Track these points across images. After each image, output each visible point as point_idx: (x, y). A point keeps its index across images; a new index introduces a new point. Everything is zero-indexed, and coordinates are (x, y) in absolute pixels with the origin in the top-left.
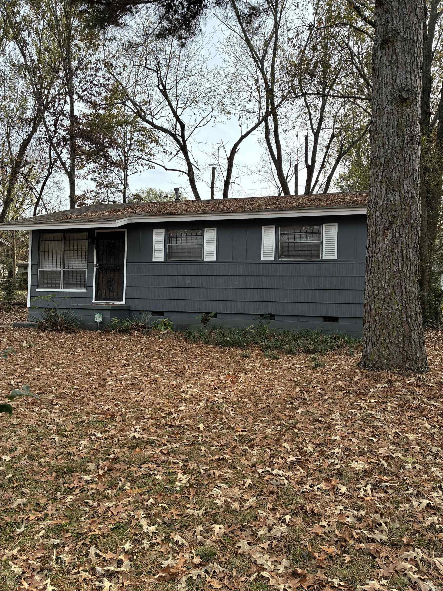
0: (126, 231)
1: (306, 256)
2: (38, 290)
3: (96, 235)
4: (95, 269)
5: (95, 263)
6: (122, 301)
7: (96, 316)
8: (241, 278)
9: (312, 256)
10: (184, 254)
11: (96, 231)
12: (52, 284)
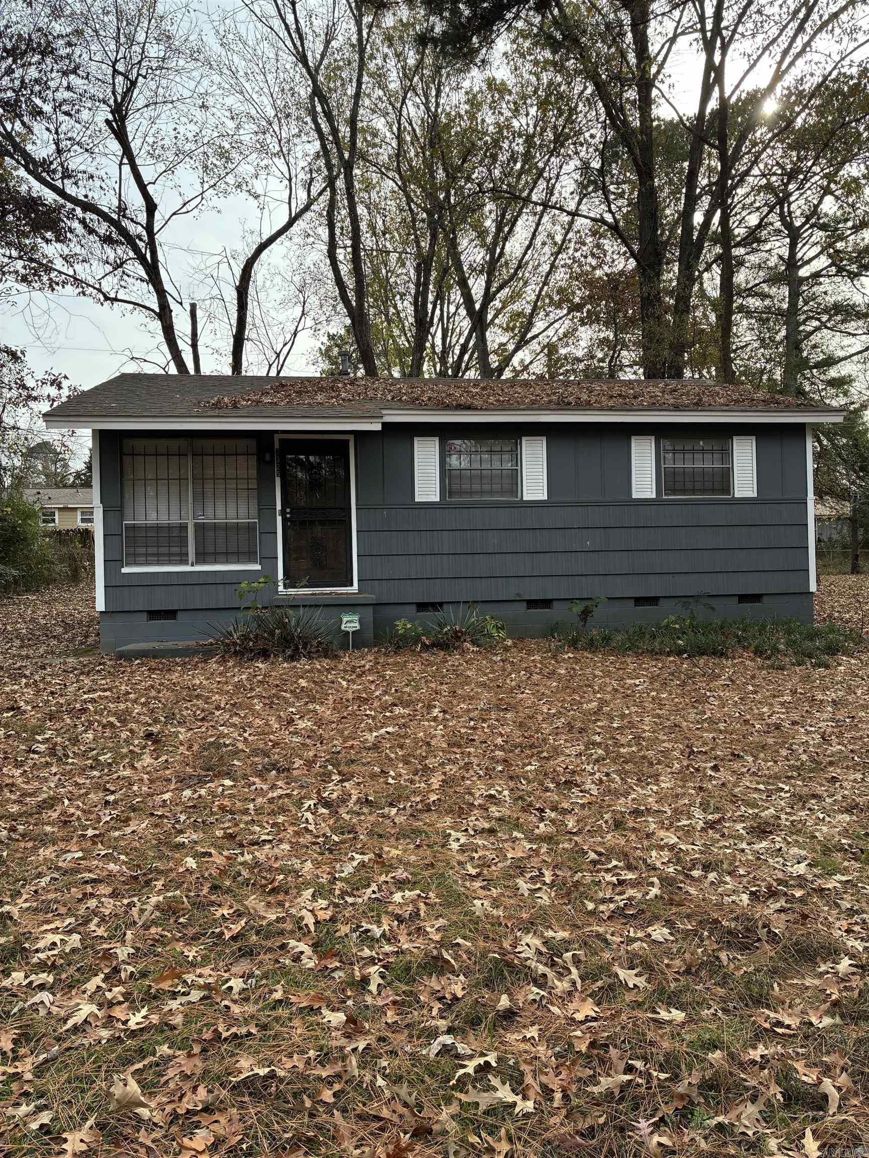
0: (351, 439)
1: (703, 491)
2: (125, 570)
3: (277, 445)
4: (279, 519)
5: (279, 507)
6: (352, 585)
7: (345, 620)
8: (597, 531)
9: (713, 491)
10: (476, 487)
11: (277, 437)
12: (158, 555)
